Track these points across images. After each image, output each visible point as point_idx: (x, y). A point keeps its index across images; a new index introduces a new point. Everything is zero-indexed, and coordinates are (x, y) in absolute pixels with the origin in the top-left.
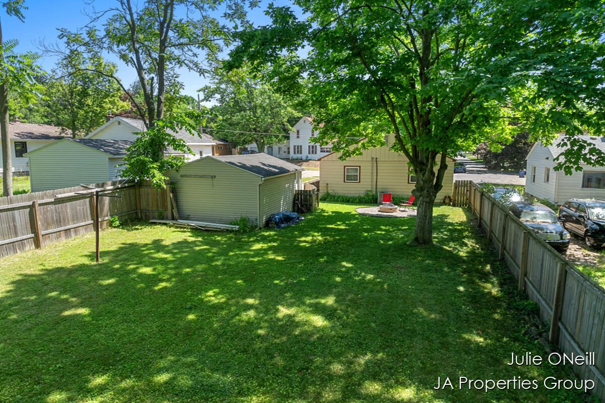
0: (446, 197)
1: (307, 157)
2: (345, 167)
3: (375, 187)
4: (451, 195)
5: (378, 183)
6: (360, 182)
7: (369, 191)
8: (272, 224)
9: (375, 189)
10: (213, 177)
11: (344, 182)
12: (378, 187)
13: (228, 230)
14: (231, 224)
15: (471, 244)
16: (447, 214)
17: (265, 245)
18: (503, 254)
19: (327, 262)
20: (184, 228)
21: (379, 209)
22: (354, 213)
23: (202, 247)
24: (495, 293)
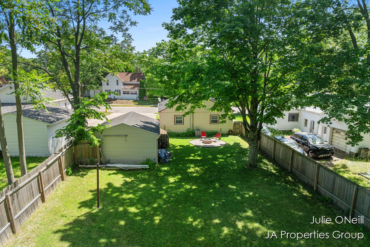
0: (230, 131)
1: (114, 97)
2: (175, 116)
3: (192, 126)
4: (232, 129)
5: (194, 125)
6: (183, 124)
7: (189, 129)
8: (162, 160)
9: (192, 128)
10: (126, 136)
11: (175, 124)
12: (194, 126)
13: (143, 169)
14: (143, 164)
15: (268, 163)
16: (238, 142)
17: (176, 178)
18: (291, 169)
19: (221, 186)
20: (113, 170)
21: (202, 141)
22: (192, 146)
23: (142, 186)
24: (308, 194)
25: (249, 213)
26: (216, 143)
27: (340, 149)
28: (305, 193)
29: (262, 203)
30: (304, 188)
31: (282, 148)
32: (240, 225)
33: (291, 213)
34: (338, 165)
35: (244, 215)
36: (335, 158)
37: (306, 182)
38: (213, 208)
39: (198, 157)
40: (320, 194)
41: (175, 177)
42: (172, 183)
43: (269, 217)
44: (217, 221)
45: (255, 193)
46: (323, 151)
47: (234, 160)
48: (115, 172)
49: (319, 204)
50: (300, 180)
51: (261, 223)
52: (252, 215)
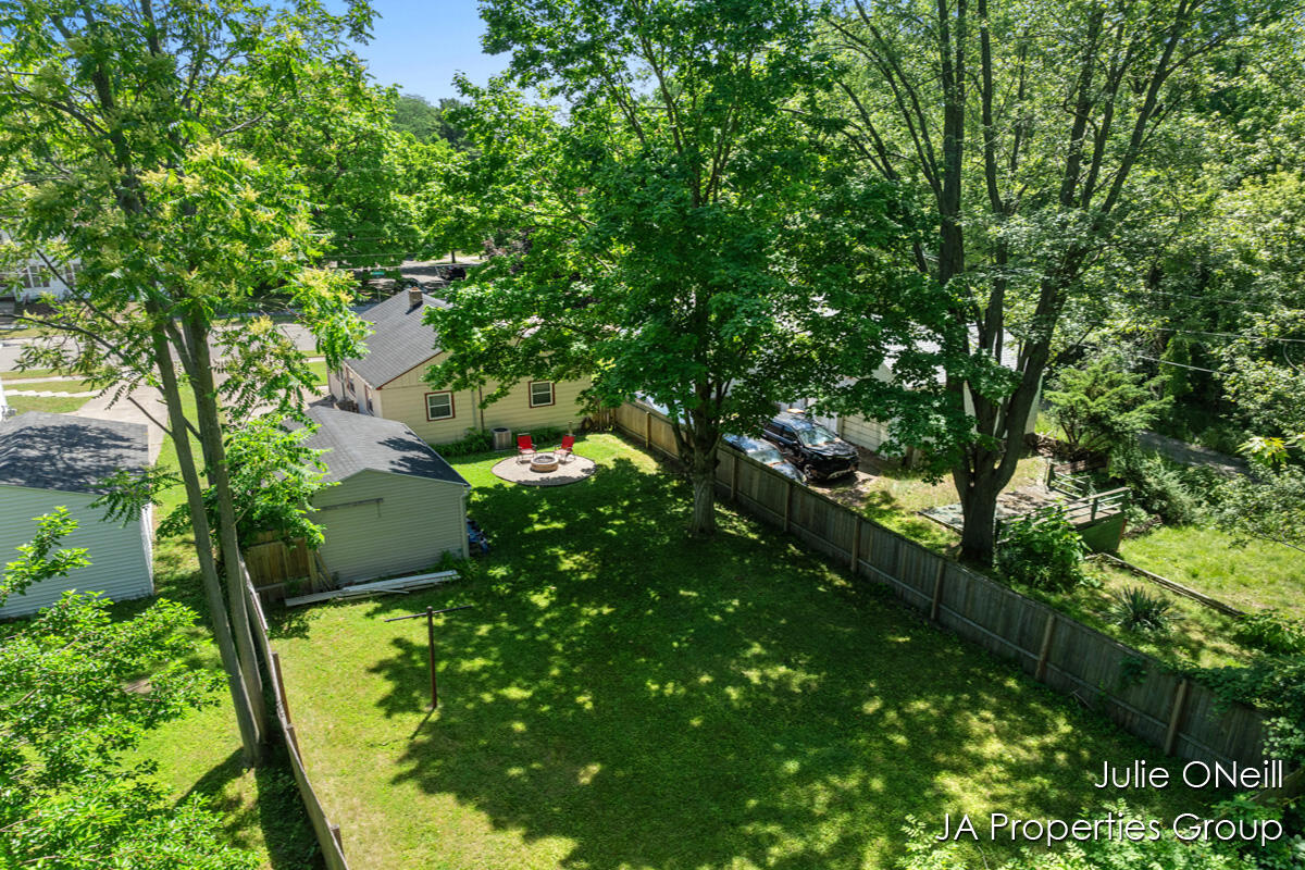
0: (585, 420)
2: (426, 394)
3: (479, 421)
4: (591, 416)
5: (485, 415)
6: (454, 417)
7: (473, 429)
9: (481, 425)
10: (378, 501)
11: (429, 420)
12: (486, 421)
14: (441, 570)
15: (727, 513)
16: (624, 456)
17: (546, 594)
18: (789, 526)
19: (665, 596)
20: (367, 600)
21: (529, 466)
22: (512, 485)
23: (484, 630)
24: (843, 582)
25: (757, 649)
26: (568, 466)
27: (866, 446)
28: (839, 582)
29: (768, 620)
30: (830, 569)
31: (757, 476)
32: (754, 675)
33: (833, 632)
34: (872, 495)
35: (749, 654)
36: (861, 476)
37: (830, 554)
38: (680, 653)
39: (552, 521)
40: (865, 578)
41: (542, 592)
42: (548, 610)
43: (797, 649)
44: (705, 679)
45: (743, 602)
46: (837, 462)
47: (651, 519)
48: (378, 605)
49: (872, 602)
50: (813, 551)
51: (788, 664)
52: (764, 652)
